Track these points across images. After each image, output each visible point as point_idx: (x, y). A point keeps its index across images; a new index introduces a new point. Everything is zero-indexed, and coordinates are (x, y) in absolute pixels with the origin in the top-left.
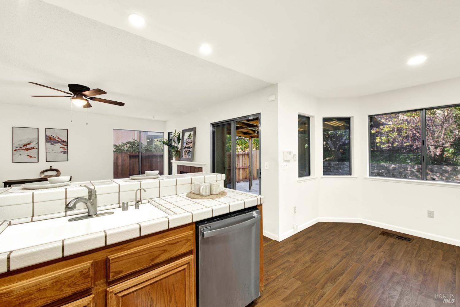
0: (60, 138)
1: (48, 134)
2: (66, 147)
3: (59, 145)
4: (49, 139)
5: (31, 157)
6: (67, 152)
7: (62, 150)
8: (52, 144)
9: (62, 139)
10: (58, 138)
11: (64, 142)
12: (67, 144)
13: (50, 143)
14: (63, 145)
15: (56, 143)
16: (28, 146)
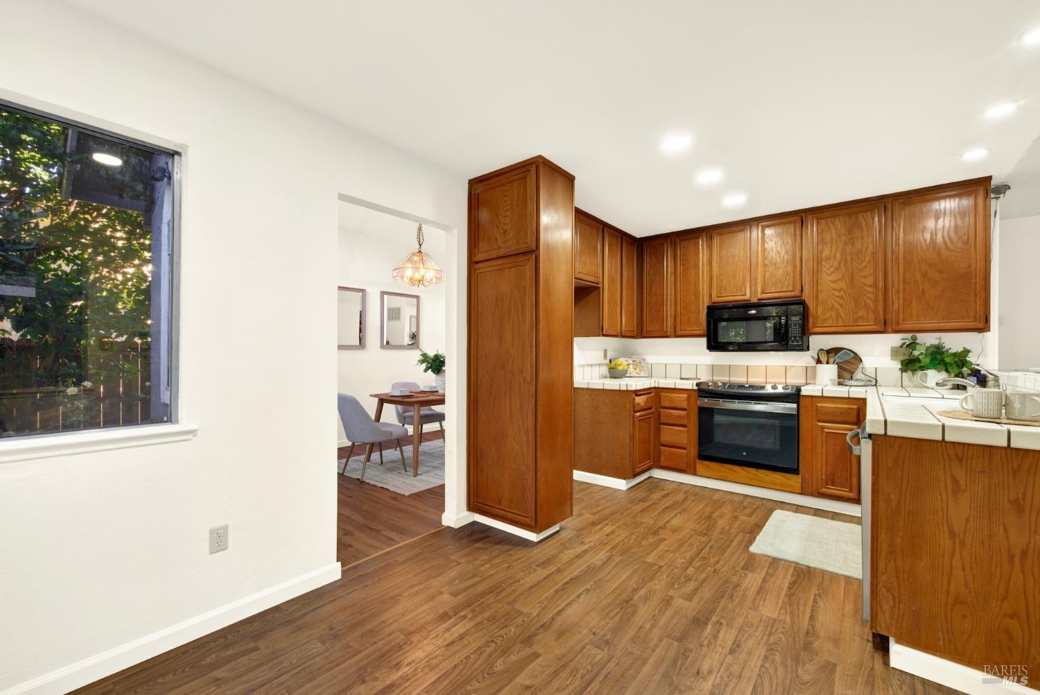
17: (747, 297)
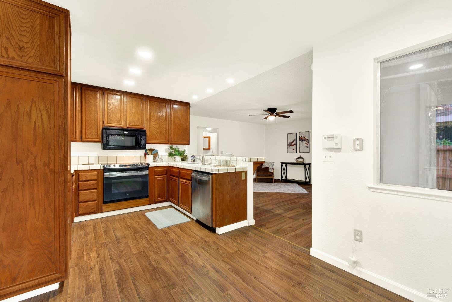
0: (305, 137)
1: (300, 136)
2: (308, 143)
3: (305, 142)
4: (301, 139)
5: (293, 150)
6: (308, 147)
7: (306, 145)
8: (302, 142)
9: (306, 138)
10: (305, 138)
11: (307, 140)
12: (308, 141)
13: (301, 141)
14: (307, 142)
15: (303, 141)
16: (293, 144)
17: (122, 125)
